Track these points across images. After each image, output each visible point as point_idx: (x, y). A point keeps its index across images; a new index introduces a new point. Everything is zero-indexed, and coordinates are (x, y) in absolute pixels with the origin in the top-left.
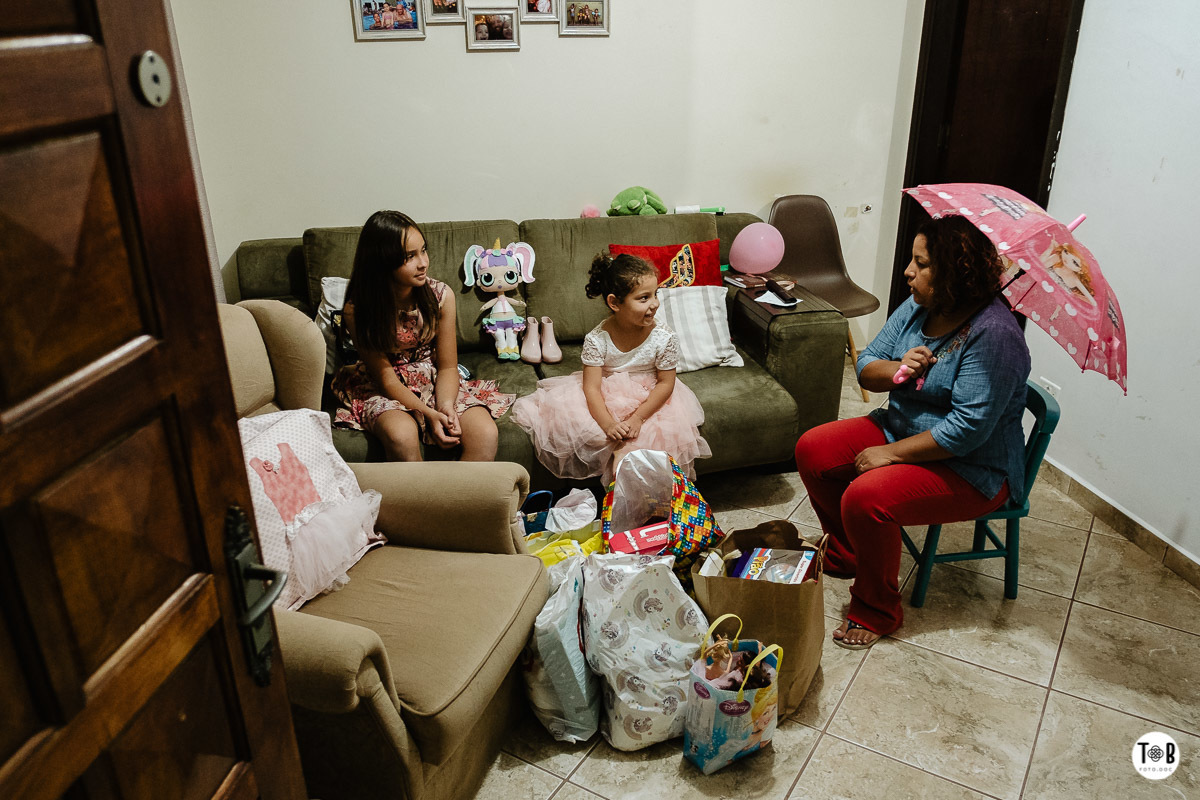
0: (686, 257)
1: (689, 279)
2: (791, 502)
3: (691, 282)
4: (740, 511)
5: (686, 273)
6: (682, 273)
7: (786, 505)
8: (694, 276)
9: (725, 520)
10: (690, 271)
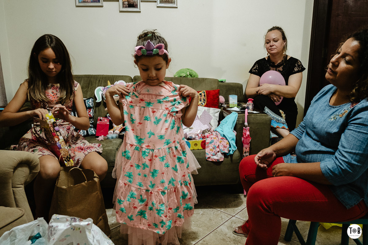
0: (203, 94)
1: (203, 103)
2: (239, 208)
3: (204, 104)
4: (211, 209)
5: (202, 100)
6: (200, 101)
7: (236, 209)
8: (206, 102)
9: (201, 213)
10: (204, 100)
